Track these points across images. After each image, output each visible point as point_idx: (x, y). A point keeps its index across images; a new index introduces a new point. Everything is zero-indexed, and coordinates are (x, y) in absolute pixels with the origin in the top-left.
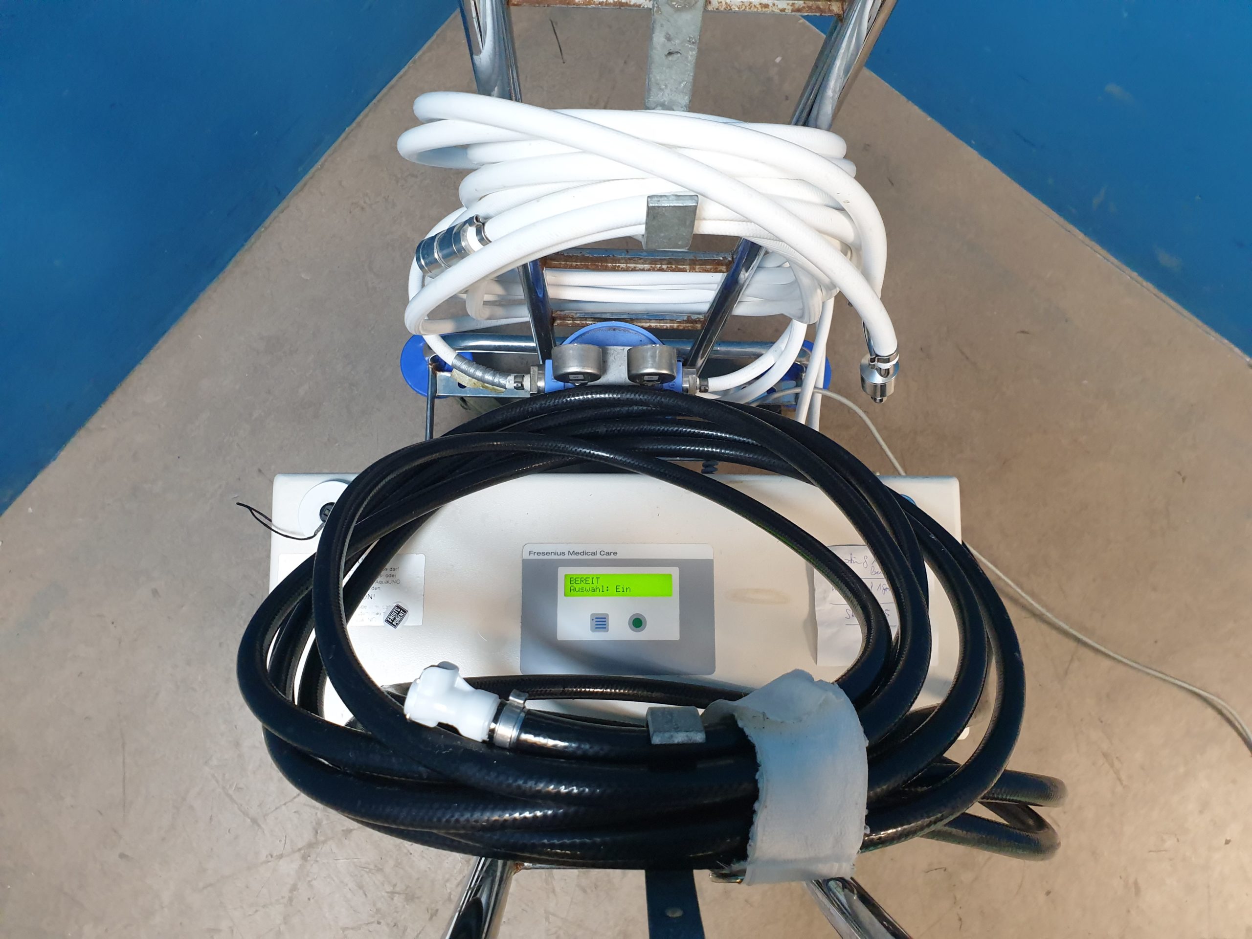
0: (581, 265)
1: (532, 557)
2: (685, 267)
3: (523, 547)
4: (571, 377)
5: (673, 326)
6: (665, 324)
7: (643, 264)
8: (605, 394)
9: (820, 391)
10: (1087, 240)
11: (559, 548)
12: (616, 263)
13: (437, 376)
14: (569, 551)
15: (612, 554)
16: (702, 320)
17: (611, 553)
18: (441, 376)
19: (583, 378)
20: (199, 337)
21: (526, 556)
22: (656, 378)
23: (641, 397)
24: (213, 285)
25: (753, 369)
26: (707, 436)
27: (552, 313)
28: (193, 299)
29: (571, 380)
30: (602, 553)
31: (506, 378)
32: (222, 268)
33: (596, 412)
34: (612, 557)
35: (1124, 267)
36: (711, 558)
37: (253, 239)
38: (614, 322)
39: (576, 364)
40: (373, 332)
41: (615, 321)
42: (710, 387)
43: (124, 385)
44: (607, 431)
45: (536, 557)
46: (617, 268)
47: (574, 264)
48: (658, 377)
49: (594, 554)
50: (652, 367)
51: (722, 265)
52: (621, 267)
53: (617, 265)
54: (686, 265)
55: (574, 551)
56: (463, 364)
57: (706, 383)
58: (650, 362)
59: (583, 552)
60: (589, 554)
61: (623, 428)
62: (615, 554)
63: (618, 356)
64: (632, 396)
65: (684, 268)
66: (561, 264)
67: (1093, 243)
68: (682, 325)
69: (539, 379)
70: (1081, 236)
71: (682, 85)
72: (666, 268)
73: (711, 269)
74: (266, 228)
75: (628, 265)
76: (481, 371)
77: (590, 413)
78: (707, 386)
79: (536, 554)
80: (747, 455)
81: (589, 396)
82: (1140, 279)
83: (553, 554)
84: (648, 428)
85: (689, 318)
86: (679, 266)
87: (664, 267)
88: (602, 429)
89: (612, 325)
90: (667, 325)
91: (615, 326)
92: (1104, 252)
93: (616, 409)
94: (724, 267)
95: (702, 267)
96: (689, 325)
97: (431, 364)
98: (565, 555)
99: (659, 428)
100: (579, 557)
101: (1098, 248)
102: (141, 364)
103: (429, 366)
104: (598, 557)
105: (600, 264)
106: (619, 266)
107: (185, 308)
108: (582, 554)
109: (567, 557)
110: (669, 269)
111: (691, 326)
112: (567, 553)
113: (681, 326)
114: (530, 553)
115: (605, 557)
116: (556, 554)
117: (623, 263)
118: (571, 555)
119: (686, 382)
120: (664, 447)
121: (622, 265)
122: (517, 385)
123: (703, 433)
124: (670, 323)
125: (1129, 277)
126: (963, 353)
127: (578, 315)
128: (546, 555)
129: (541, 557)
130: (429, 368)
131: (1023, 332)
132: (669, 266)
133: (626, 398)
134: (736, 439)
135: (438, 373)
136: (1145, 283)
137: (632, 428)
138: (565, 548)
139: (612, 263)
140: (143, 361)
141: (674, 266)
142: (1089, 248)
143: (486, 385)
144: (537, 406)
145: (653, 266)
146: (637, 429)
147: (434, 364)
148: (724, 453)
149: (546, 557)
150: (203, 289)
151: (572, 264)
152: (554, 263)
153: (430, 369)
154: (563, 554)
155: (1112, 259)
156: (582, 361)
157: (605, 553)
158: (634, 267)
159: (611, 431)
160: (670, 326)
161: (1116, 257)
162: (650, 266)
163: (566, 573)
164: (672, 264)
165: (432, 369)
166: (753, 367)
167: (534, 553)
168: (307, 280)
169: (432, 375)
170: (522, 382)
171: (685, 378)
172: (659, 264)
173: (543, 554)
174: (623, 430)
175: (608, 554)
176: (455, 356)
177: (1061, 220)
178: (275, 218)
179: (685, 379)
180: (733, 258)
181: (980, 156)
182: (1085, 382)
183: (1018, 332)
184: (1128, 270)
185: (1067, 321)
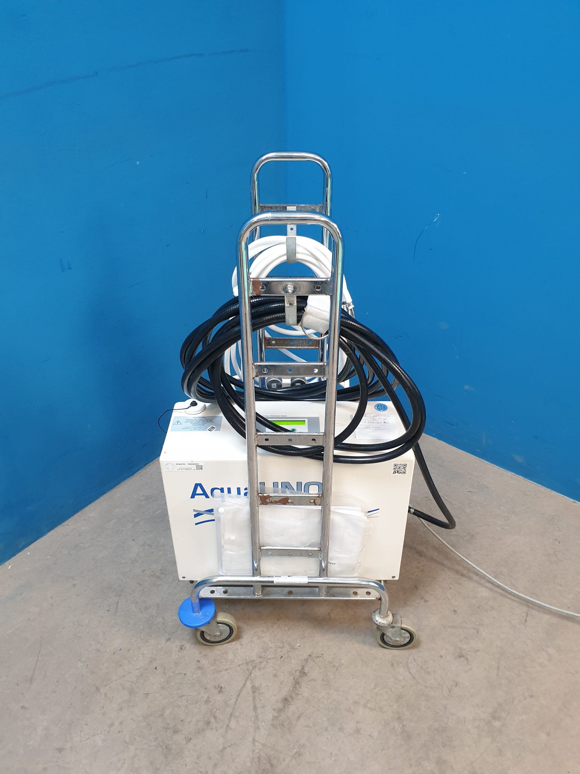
67: (492, 464)
70: (486, 462)
82: (516, 475)
92: (498, 467)
125: (511, 474)
131: (469, 492)
136: (518, 476)
150: (124, 480)
155: (501, 469)
177: (477, 457)
181: (438, 440)
182: (502, 508)
183: (467, 492)
184: (509, 472)
185: (488, 488)
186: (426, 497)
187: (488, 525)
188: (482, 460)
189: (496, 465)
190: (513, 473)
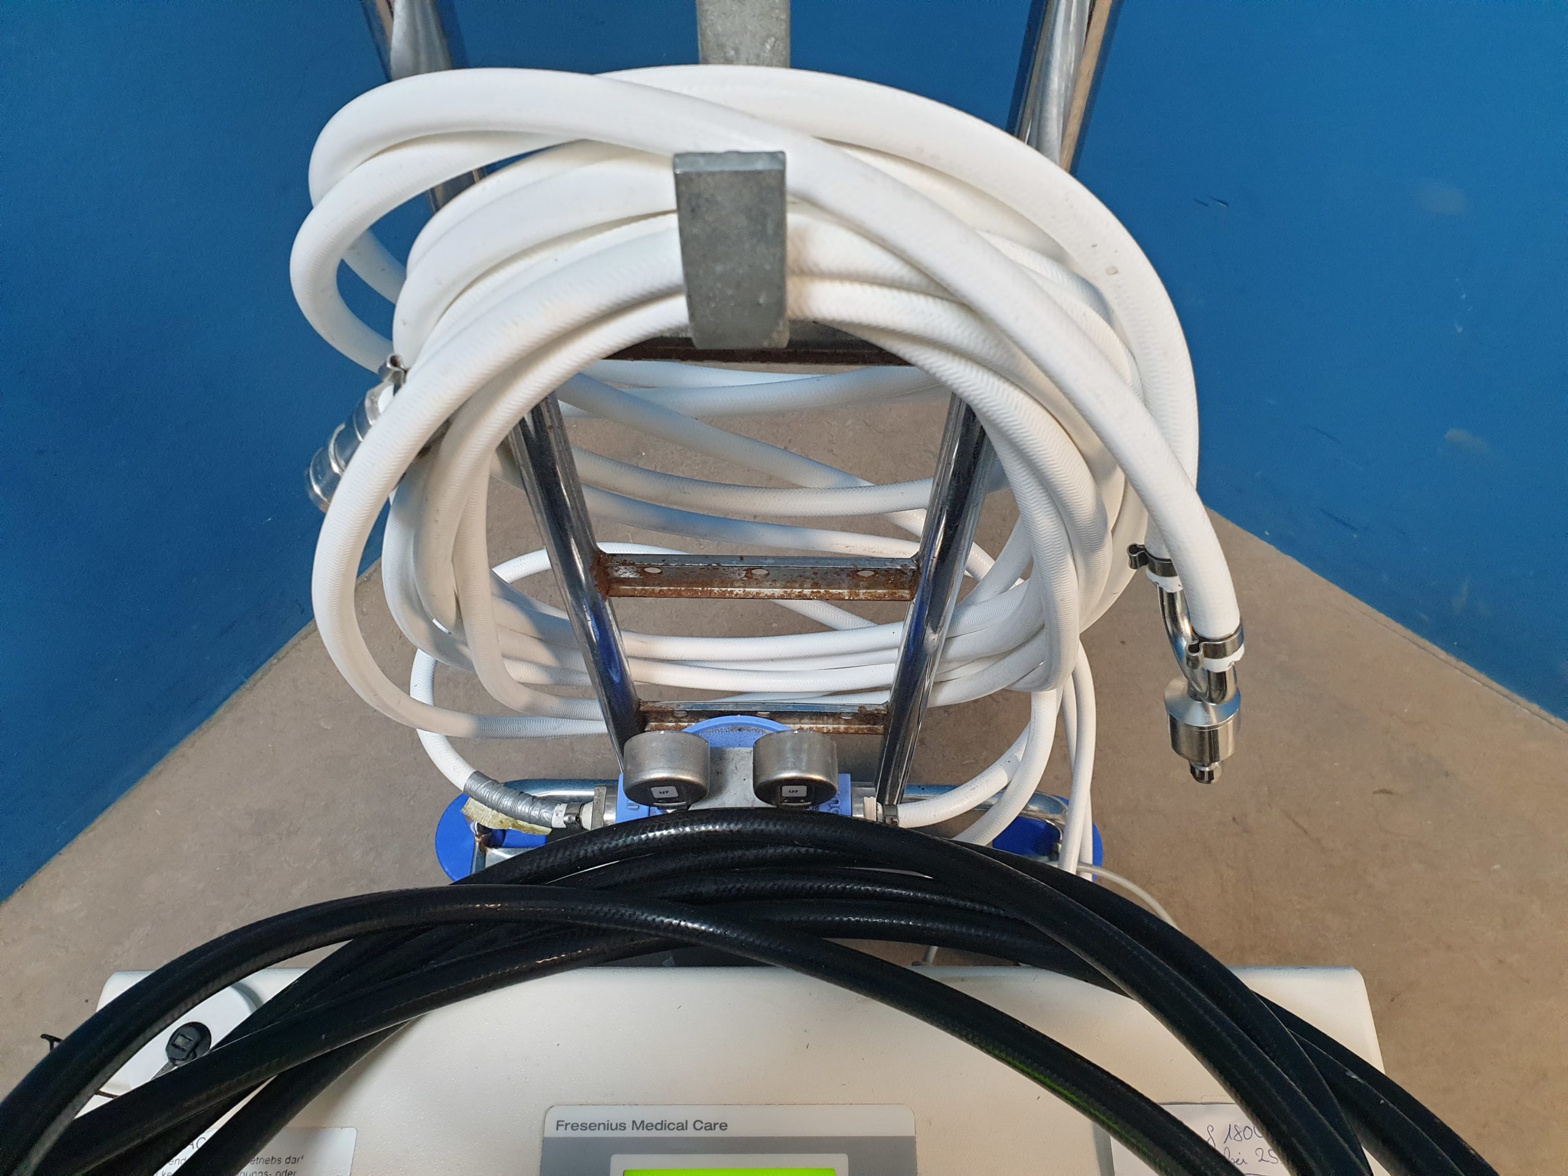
0: (670, 590)
1: (562, 1133)
2: (840, 591)
3: (546, 1112)
4: (656, 792)
5: (839, 728)
6: (825, 726)
7: (771, 587)
8: (715, 824)
9: (1089, 868)
10: (1452, 660)
11: (615, 1115)
12: (727, 587)
13: (488, 854)
14: (634, 1122)
15: (717, 1127)
16: (883, 712)
17: (715, 1124)
18: (494, 854)
19: (676, 795)
20: (157, 813)
21: (551, 1132)
22: (802, 791)
23: (778, 827)
24: (191, 738)
25: (971, 790)
26: (899, 898)
27: (639, 706)
28: (158, 757)
29: (658, 800)
30: (698, 1125)
31: (553, 808)
32: (211, 712)
33: (700, 858)
34: (717, 1133)
35: (1517, 697)
36: (909, 1132)
37: (258, 674)
38: (739, 716)
39: (661, 765)
40: (412, 803)
41: (741, 715)
42: (901, 820)
43: (27, 886)
44: (716, 891)
45: (569, 1133)
46: (728, 595)
47: (657, 589)
48: (804, 788)
49: (682, 1127)
50: (792, 769)
51: (904, 588)
52: (735, 593)
53: (729, 589)
54: (844, 589)
55: (643, 1122)
56: (482, 786)
57: (894, 813)
58: (791, 760)
59: (662, 1124)
60: (671, 1127)
61: (746, 885)
62: (724, 1126)
63: (742, 762)
64: (763, 827)
65: (839, 593)
66: (635, 589)
67: (1462, 664)
68: (852, 726)
69: (607, 808)
70: (1442, 654)
71: (768, 47)
72: (809, 594)
73: (885, 595)
74: (279, 660)
75: (747, 590)
76: (511, 797)
77: (689, 860)
78: (896, 816)
79: (569, 1127)
80: (973, 931)
81: (688, 829)
82: (1544, 713)
83: (602, 1127)
84: (793, 885)
85: (863, 709)
86: (831, 591)
87: (807, 592)
88: (708, 888)
89: (736, 721)
90: (828, 726)
91: (741, 724)
92: (1483, 677)
93: (736, 853)
94: (907, 592)
95: (868, 591)
96: (864, 726)
97: (478, 836)
98: (625, 1128)
99: (811, 884)
100: (654, 1133)
101: (1472, 671)
102: (60, 854)
103: (476, 838)
104: (690, 1133)
105: (700, 589)
106: (732, 592)
107: (144, 770)
108: (659, 1127)
109: (629, 1133)
110: (814, 595)
111: (866, 728)
112: (629, 1124)
113: (851, 729)
114: (558, 1125)
115: (703, 1133)
116: (608, 1126)
117: (739, 587)
118: (638, 1129)
119: (858, 809)
120: (820, 918)
121: (737, 590)
122: (570, 818)
123: (891, 893)
124: (833, 724)
125: (1527, 711)
126: (1296, 823)
127: (682, 707)
128: (588, 1130)
129: (579, 1133)
130: (475, 840)
131: (1383, 791)
132: (815, 590)
133: (752, 829)
134: (950, 903)
135: (488, 849)
136: (1553, 720)
137: (763, 884)
138: (626, 1115)
139: (719, 587)
140: (64, 850)
141: (822, 591)
142: (1458, 672)
143: (521, 822)
144: (596, 848)
145: (789, 590)
146: (772, 887)
147: (483, 836)
148: (930, 929)
149: (588, 1134)
150: (174, 743)
151: (653, 589)
152: (625, 589)
153: (477, 844)
154: (622, 1126)
155: (1495, 685)
156: (673, 758)
157: (704, 1125)
158: (757, 593)
159: (724, 891)
160: (834, 728)
161: (1500, 683)
162: (783, 590)
163: (626, 1169)
164: (820, 588)
165: (480, 843)
166: (973, 786)
167: (567, 1124)
168: (326, 729)
169: (478, 853)
170: (579, 814)
171: (856, 803)
172: (797, 586)
173: (584, 1127)
174: (747, 888)
175: (710, 1127)
176: (471, 773)
177: (1409, 633)
178: (294, 646)
179: (856, 805)
180: (918, 566)
181: (1279, 552)
182: (1497, 867)
183: (1375, 793)
184: (1523, 701)
185: (1447, 775)
186: (1234, 819)
187: (1449, 947)
188: (1427, 644)
189: (1480, 668)
190: (1535, 707)
